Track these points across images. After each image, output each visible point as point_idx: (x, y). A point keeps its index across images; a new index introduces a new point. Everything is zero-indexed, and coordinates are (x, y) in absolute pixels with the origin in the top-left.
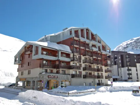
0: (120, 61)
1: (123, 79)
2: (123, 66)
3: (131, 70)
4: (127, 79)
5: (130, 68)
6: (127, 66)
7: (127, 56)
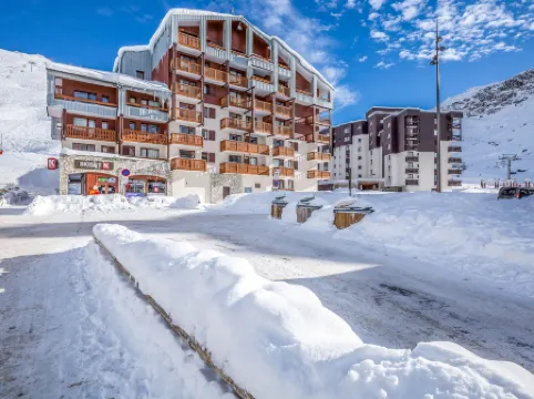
0: (389, 136)
1: (394, 183)
2: (396, 149)
3: (416, 159)
4: (403, 183)
5: (415, 153)
6: (406, 148)
7: (411, 120)
